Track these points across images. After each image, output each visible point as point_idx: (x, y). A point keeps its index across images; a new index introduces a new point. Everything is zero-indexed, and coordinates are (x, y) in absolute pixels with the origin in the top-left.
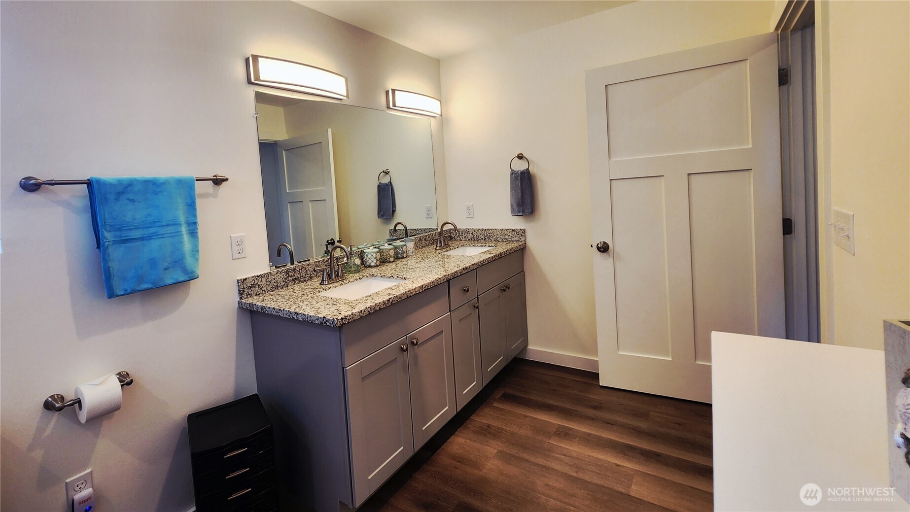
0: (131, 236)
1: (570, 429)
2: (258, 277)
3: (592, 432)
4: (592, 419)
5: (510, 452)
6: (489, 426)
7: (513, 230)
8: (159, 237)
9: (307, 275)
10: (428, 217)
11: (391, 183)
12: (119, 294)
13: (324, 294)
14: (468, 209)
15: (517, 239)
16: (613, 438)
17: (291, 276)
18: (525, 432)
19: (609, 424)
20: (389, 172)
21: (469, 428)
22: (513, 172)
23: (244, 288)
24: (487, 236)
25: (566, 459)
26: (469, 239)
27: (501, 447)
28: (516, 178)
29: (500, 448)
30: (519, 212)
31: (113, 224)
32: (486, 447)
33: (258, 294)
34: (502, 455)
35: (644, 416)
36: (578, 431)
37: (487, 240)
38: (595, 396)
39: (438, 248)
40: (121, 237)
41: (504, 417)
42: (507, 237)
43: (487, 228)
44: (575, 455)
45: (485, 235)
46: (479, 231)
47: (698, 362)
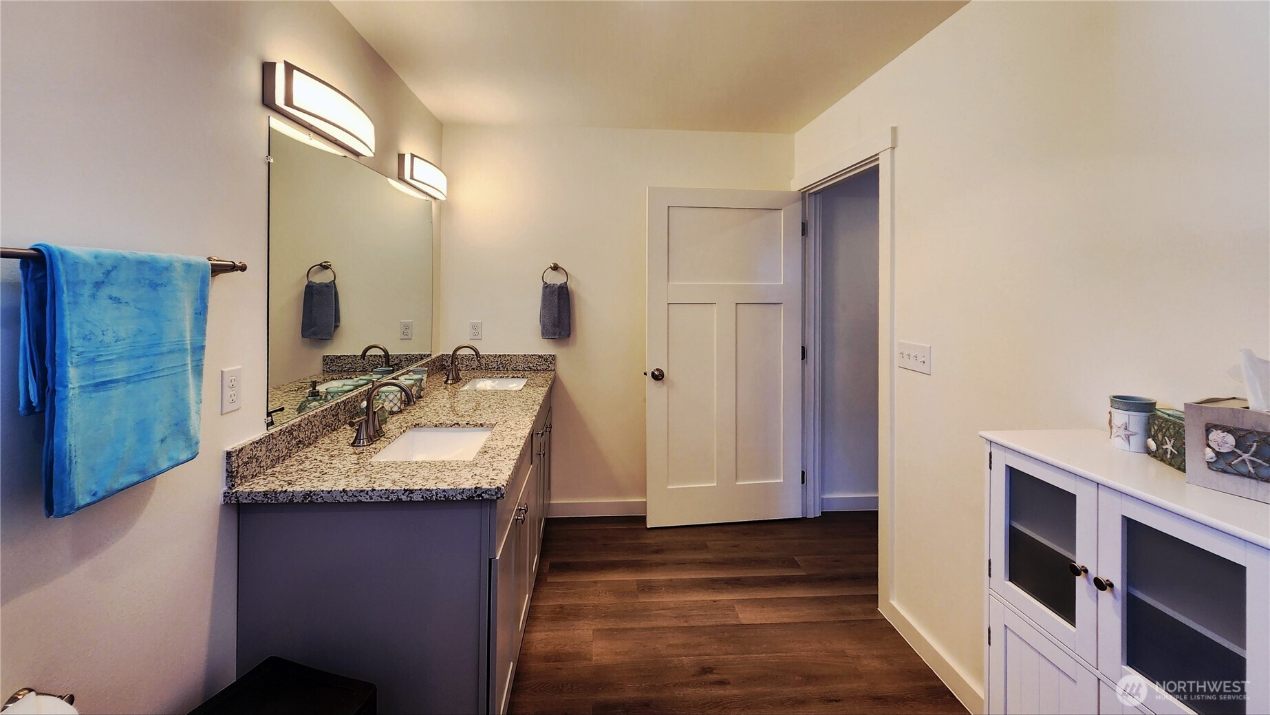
0: (111, 375)
1: (650, 581)
2: (257, 443)
3: (673, 577)
4: (663, 564)
5: (607, 627)
6: (562, 607)
7: (540, 356)
8: (156, 375)
9: (313, 434)
10: (406, 337)
11: (334, 283)
12: (83, 503)
13: (376, 459)
14: (474, 327)
15: (545, 367)
16: (693, 577)
17: (295, 438)
18: (606, 600)
19: (681, 564)
20: (330, 265)
21: (538, 618)
22: (546, 287)
23: (239, 466)
24: (501, 363)
25: (668, 613)
26: (474, 369)
27: (594, 625)
28: (552, 293)
29: (593, 627)
30: (555, 334)
31: (82, 350)
32: (576, 632)
33: (255, 474)
34: (600, 633)
35: (703, 547)
36: (658, 581)
37: (501, 369)
38: (650, 540)
39: (449, 382)
40: (94, 378)
41: (571, 591)
42: (531, 365)
43: (502, 354)
44: (672, 605)
45: (499, 363)
46: (490, 357)
47: (737, 483)
